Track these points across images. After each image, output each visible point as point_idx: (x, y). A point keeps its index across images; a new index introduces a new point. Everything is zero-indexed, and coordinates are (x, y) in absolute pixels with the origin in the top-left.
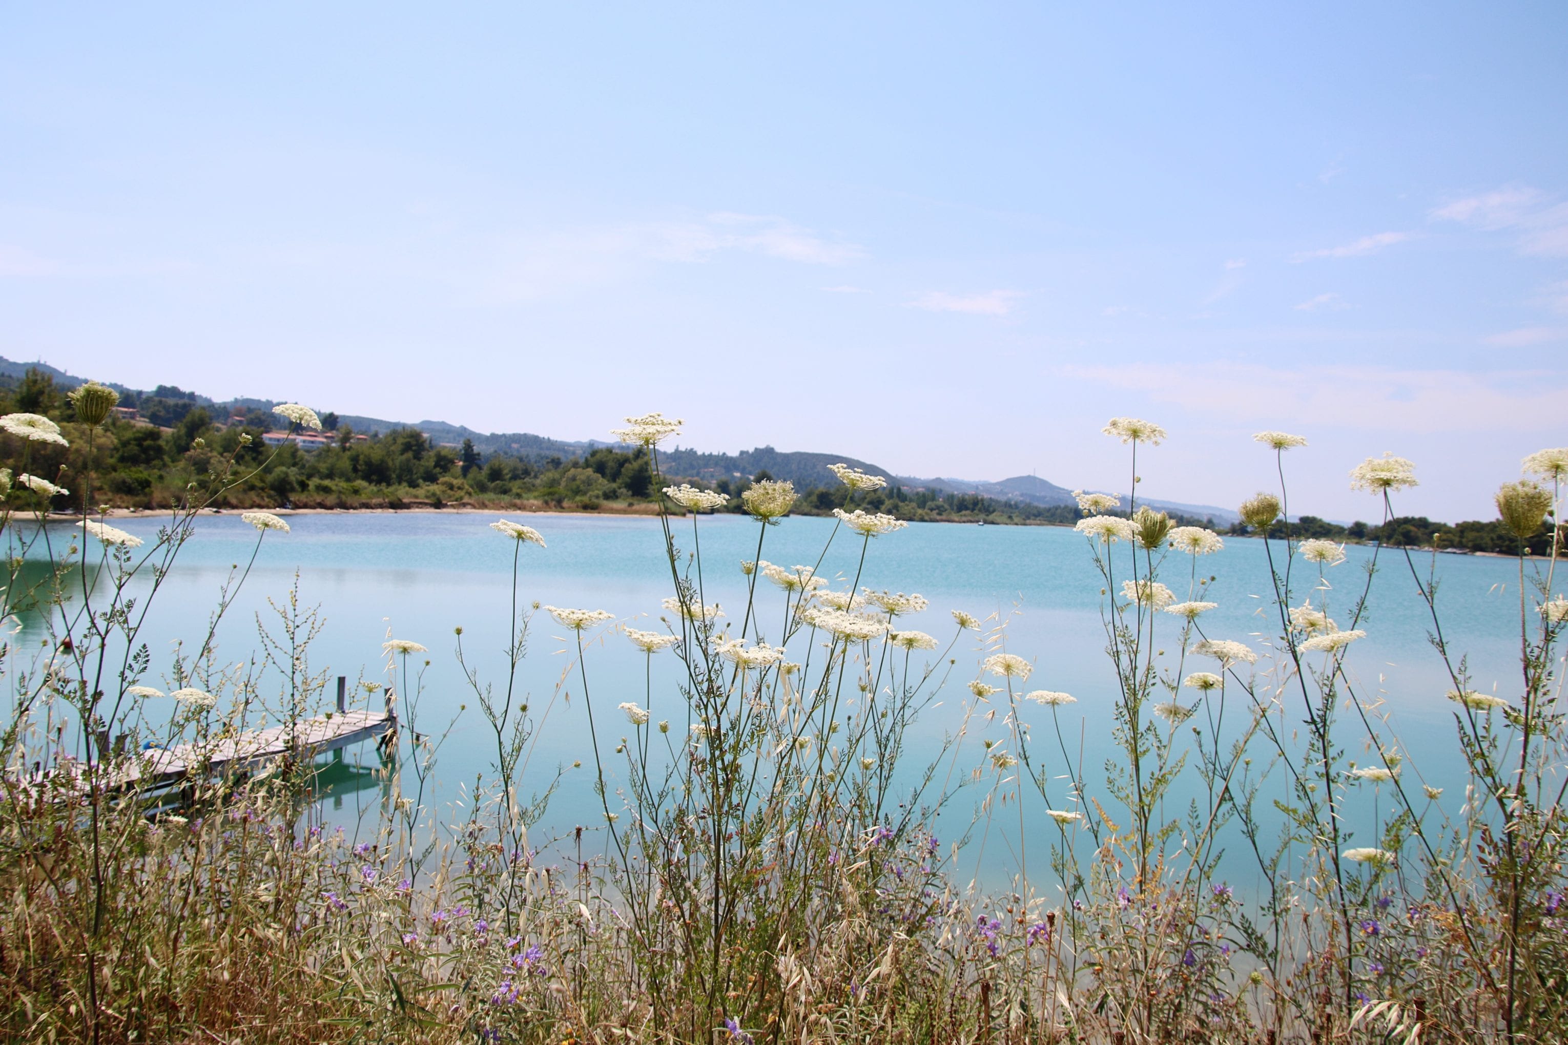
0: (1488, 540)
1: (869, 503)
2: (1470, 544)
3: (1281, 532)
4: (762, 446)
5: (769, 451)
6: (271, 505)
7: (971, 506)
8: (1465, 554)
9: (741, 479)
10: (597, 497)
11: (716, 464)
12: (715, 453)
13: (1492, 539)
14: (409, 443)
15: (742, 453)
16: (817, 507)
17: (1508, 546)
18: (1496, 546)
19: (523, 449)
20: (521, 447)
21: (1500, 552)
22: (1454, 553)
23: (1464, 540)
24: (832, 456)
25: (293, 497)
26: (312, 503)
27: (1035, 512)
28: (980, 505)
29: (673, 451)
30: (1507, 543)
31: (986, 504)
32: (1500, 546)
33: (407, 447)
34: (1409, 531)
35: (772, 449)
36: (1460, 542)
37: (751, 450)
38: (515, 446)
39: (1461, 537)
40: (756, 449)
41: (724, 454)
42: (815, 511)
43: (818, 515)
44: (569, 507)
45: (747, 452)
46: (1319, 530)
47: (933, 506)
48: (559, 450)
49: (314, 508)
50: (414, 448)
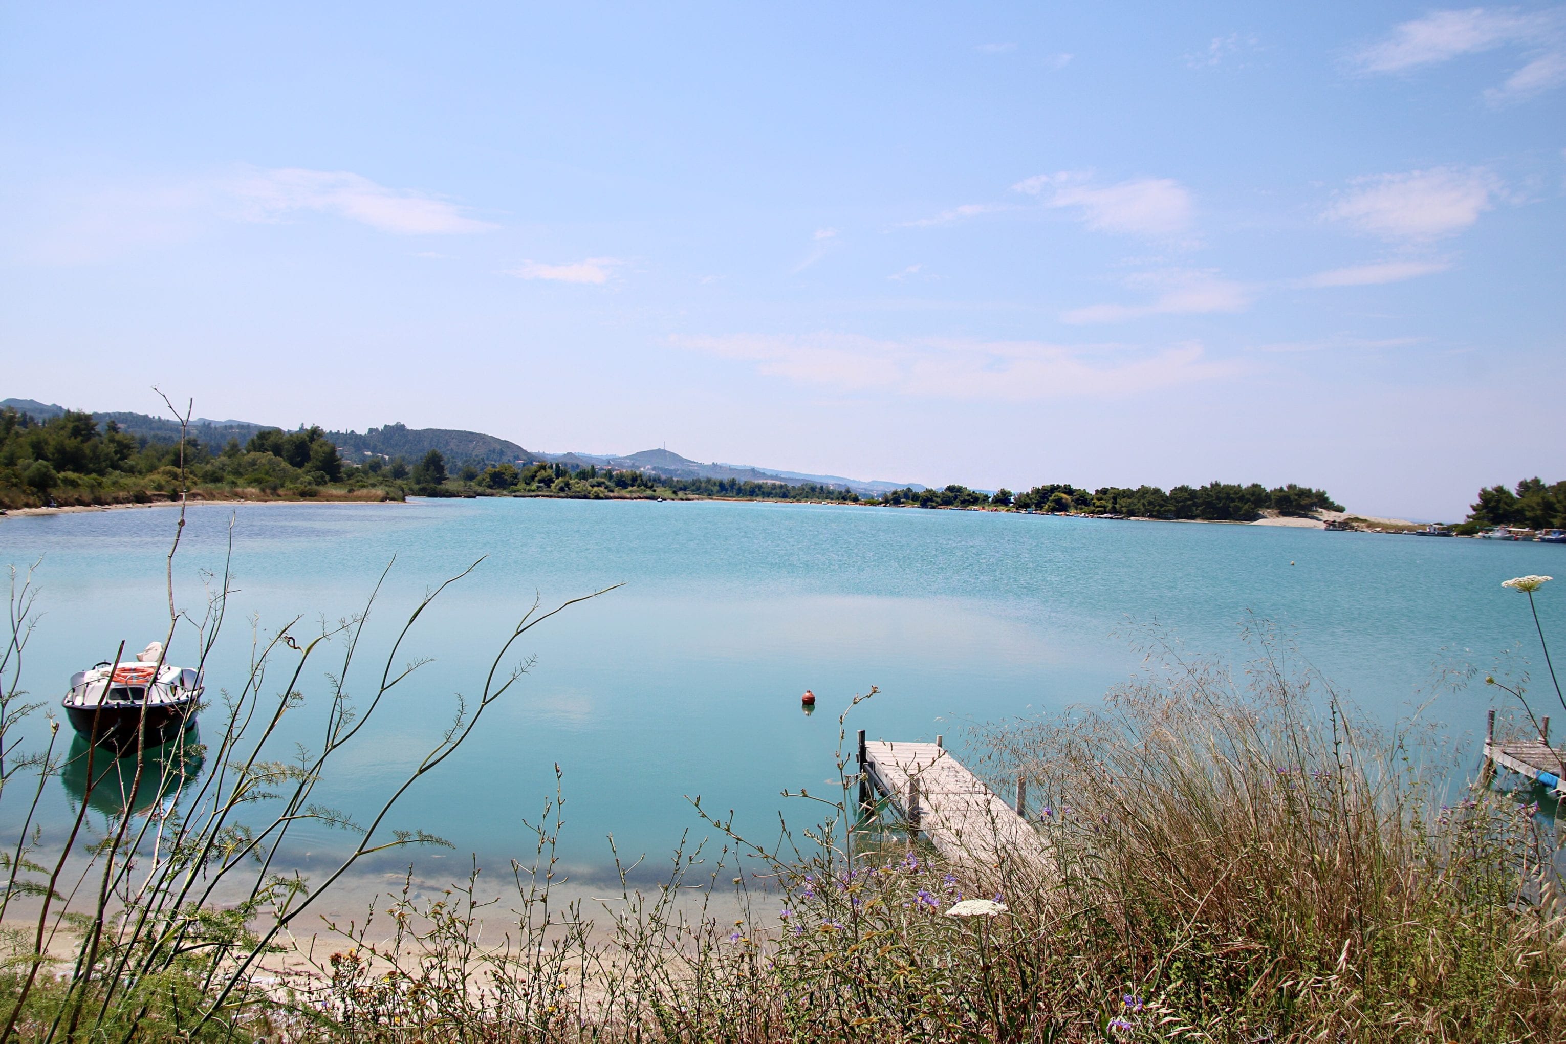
0: (1140, 505)
1: (540, 481)
2: (1124, 510)
3: (932, 501)
4: (392, 423)
5: (400, 428)
6: (38, 504)
7: (630, 482)
8: (1121, 519)
9: (373, 456)
10: (310, 483)
11: (345, 443)
12: (343, 431)
13: (1144, 505)
14: (77, 427)
15: (371, 430)
16: (490, 487)
17: (1158, 511)
18: (1147, 511)
19: (131, 430)
20: (129, 427)
21: (1151, 516)
22: (1111, 518)
23: (1117, 506)
24: (465, 432)
25: (54, 493)
26: (72, 500)
27: (681, 485)
28: (639, 481)
29: (298, 429)
30: (1157, 508)
31: (645, 479)
32: (1151, 511)
33: (76, 432)
34: (1062, 499)
35: (403, 426)
36: (1114, 508)
37: (381, 427)
38: (122, 426)
39: (1115, 503)
40: (386, 426)
41: (352, 432)
42: (489, 491)
43: (492, 495)
44: (286, 495)
45: (377, 430)
46: (967, 498)
47: (595, 483)
48: (171, 430)
49: (72, 505)
50: (83, 433)
